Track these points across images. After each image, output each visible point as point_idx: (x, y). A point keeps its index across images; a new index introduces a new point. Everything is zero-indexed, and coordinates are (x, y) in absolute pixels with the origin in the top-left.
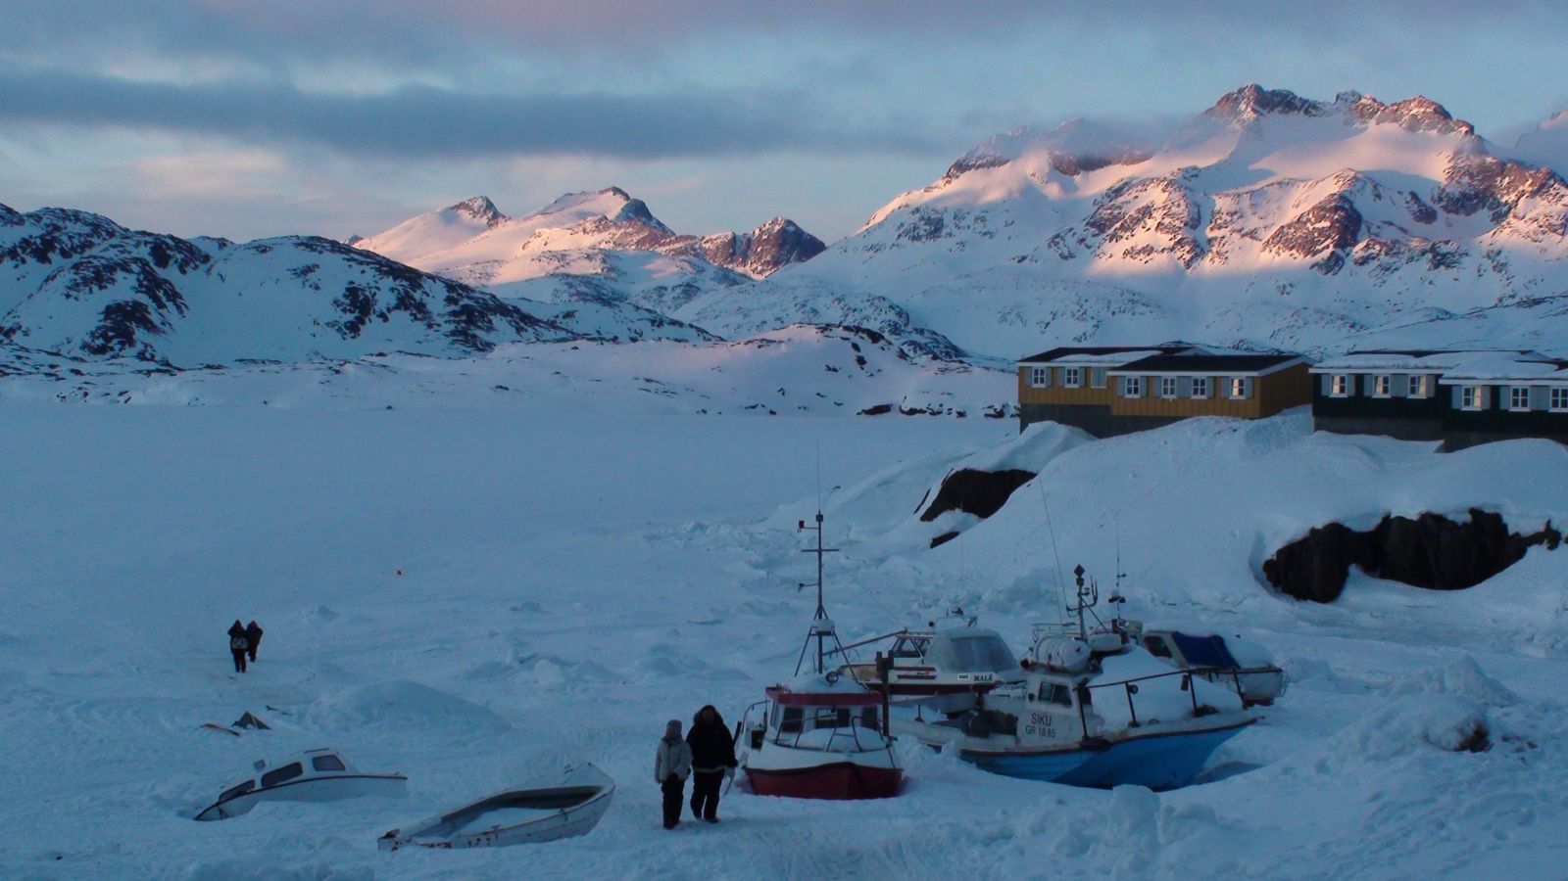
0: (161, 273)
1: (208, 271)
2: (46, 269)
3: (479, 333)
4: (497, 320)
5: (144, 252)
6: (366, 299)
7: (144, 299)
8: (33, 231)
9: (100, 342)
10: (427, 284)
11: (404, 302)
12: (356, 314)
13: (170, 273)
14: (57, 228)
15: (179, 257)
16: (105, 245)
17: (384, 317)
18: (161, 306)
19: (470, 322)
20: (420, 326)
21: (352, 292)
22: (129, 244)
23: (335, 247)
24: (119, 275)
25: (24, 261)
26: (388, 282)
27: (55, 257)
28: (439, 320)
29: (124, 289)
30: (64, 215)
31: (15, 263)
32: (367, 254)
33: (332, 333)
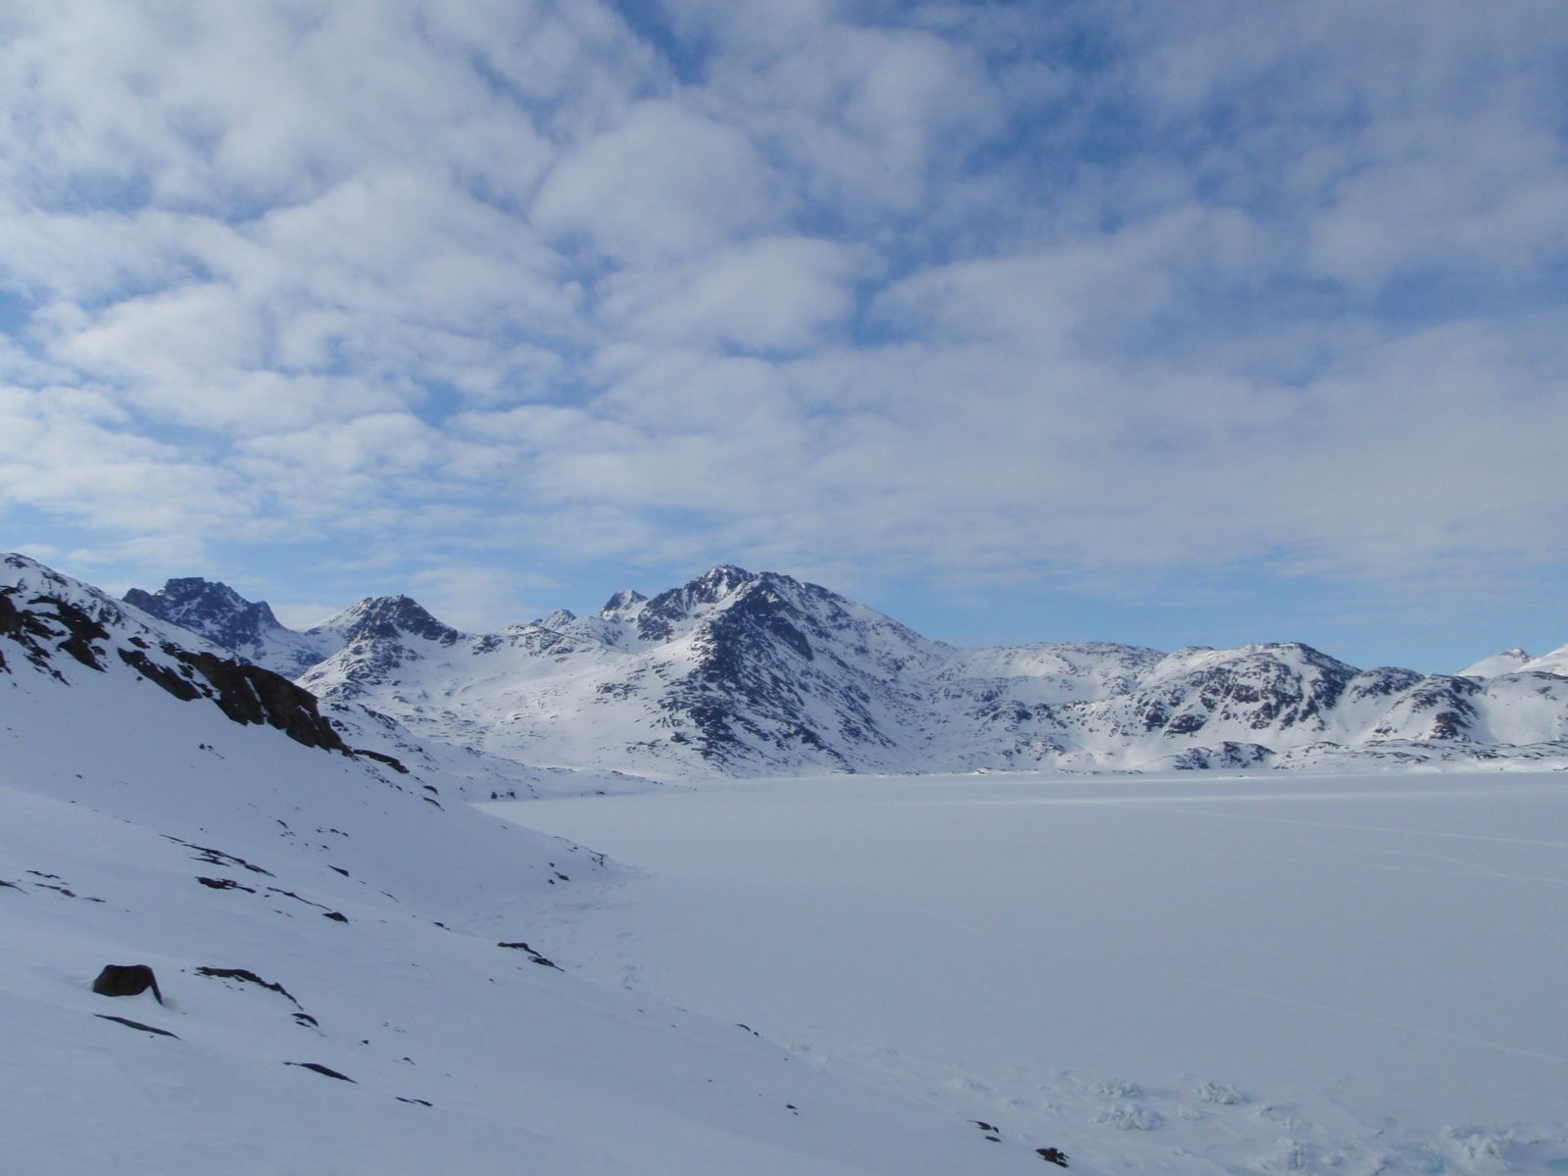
0: (1459, 696)
1: (1485, 695)
2: (1390, 699)
7: (1456, 710)
8: (1379, 679)
14: (1390, 677)
15: (1467, 687)
18: (1465, 713)
22: (1440, 682)
23: (1560, 676)
24: (1439, 698)
25: (1377, 695)
27: (1392, 691)
29: (1444, 706)
31: (1371, 696)
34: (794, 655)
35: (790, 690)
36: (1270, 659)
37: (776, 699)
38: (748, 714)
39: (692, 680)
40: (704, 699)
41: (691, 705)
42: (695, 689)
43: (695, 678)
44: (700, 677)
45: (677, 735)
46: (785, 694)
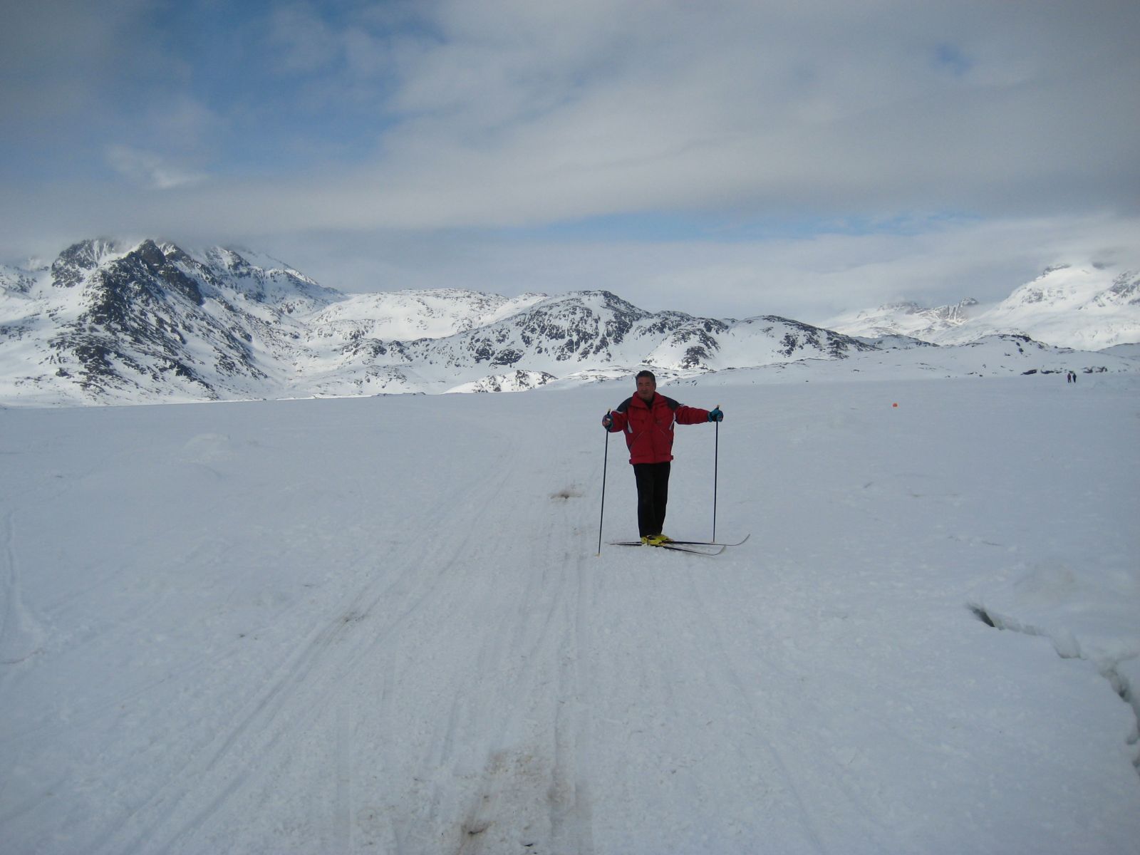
0: (709, 334)
1: (728, 332)
2: (663, 335)
3: (841, 351)
4: (850, 346)
5: (702, 326)
6: (794, 340)
7: (703, 345)
8: (657, 321)
9: (686, 364)
10: (819, 332)
11: (809, 341)
12: (790, 347)
13: (713, 334)
14: (667, 319)
15: (716, 327)
16: (686, 324)
17: (801, 346)
18: (709, 348)
19: (837, 347)
20: (817, 350)
21: (787, 337)
22: (695, 323)
23: (780, 319)
24: (692, 336)
25: (654, 333)
26: (803, 332)
27: (666, 330)
28: (825, 347)
29: (694, 341)
30: (669, 313)
31: (650, 334)
32: (793, 322)
33: (780, 355)
34: (183, 301)
35: (174, 331)
36: (579, 304)
37: (159, 338)
38: (130, 352)
39: (81, 322)
40: (90, 339)
41: (78, 344)
42: (84, 331)
43: (84, 320)
44: (89, 319)
45: (61, 369)
46: (169, 334)
